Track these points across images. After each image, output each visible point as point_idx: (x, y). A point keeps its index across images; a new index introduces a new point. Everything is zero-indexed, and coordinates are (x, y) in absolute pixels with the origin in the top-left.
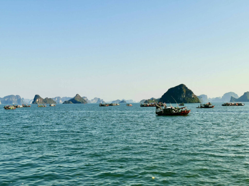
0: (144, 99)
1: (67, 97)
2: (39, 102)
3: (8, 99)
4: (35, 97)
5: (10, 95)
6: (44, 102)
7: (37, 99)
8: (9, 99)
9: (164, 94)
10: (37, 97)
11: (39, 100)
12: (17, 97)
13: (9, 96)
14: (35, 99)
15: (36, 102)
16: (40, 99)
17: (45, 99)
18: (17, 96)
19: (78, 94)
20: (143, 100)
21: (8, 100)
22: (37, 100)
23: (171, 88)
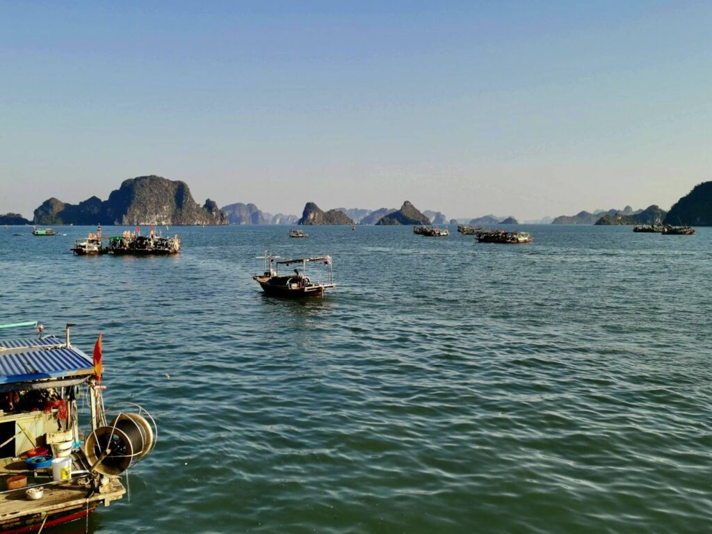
0: (562, 215)
1: (359, 209)
2: (315, 221)
3: (231, 212)
4: (306, 208)
5: (233, 203)
6: (327, 219)
7: (311, 212)
8: (234, 212)
9: (679, 202)
10: (310, 207)
11: (315, 216)
12: (251, 207)
13: (232, 205)
14: (306, 214)
15: (308, 220)
16: (317, 214)
17: (329, 213)
18: (248, 205)
19: (407, 202)
20: (561, 217)
21: (231, 215)
22: (312, 216)
23: (703, 184)
